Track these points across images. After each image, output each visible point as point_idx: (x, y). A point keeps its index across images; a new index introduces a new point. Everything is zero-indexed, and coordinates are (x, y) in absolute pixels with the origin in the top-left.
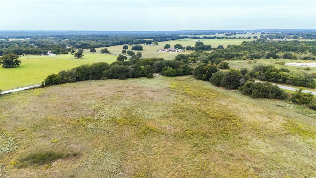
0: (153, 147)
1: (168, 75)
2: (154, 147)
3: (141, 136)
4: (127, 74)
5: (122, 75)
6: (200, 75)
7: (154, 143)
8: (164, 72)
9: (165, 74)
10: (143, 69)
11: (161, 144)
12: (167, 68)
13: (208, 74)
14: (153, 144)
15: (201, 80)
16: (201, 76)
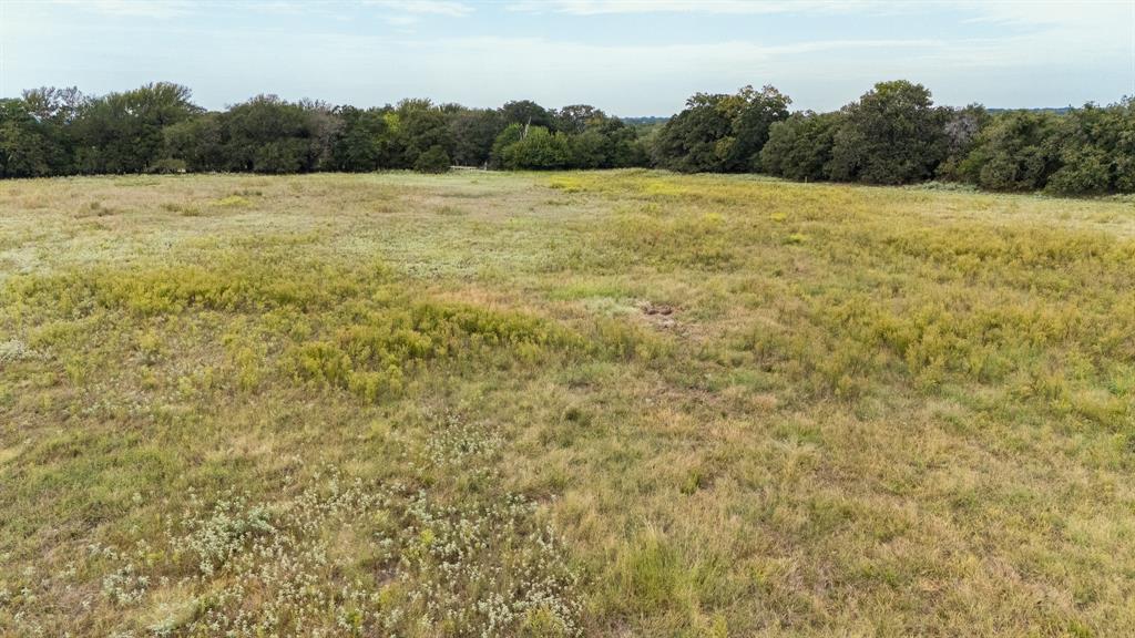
0: (531, 494)
1: (527, 160)
2: (558, 486)
3: (355, 378)
4: (306, 148)
5: (273, 148)
6: (701, 144)
7: (545, 440)
8: (506, 150)
9: (509, 159)
10: (394, 128)
11: (641, 446)
12: (523, 130)
13: (744, 131)
14: (529, 451)
15: (704, 171)
16: (702, 149)
